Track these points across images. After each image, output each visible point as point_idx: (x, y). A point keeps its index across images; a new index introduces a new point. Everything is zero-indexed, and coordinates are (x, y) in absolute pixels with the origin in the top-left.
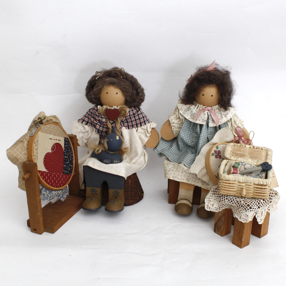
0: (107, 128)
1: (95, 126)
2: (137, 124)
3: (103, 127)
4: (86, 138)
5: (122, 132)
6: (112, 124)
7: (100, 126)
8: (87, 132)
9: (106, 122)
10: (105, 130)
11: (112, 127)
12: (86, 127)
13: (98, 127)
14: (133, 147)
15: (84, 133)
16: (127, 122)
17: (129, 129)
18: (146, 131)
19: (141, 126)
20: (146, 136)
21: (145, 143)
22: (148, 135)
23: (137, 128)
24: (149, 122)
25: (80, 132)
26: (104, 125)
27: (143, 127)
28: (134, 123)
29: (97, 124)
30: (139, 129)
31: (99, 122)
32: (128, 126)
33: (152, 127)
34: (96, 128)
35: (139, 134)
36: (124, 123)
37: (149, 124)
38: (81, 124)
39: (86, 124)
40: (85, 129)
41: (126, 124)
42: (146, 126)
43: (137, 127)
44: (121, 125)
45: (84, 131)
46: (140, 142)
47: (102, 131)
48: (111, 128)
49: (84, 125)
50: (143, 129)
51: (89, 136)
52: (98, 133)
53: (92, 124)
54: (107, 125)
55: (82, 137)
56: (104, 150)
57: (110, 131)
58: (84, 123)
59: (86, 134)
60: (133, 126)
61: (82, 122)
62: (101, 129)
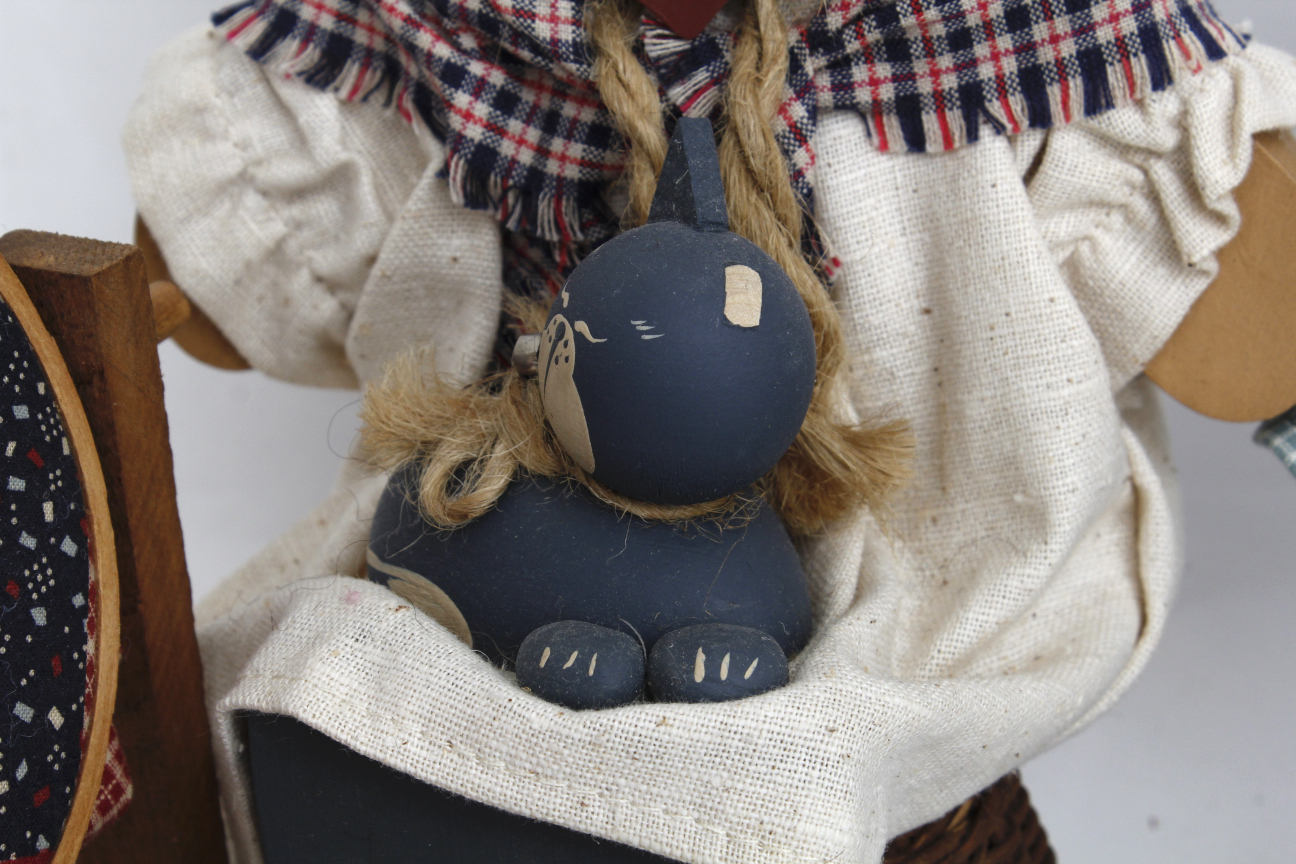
0: (605, 134)
1: (431, 110)
2: (1032, 82)
3: (550, 123)
4: (328, 260)
5: (809, 197)
6: (668, 73)
7: (505, 103)
8: (338, 179)
9: (586, 51)
10: (569, 158)
11: (673, 118)
12: (322, 110)
13: (472, 116)
14: (976, 408)
15: (297, 193)
16: (897, 49)
17: (916, 142)
18: (1165, 176)
19: (1097, 100)
20: (1171, 251)
21: (1142, 350)
22: (1202, 240)
23: (1031, 142)
24: (1215, 52)
25: (244, 179)
26: (561, 91)
27: (1122, 119)
28: (994, 60)
29: (454, 75)
30: (1070, 145)
31: (486, 53)
32: (909, 110)
33: (1255, 119)
34: (440, 132)
35: (1066, 225)
36: (840, 66)
37: (1217, 79)
38: (245, 73)
39: (320, 77)
40: (301, 140)
41: (874, 80)
42: (1165, 105)
43: (1040, 118)
44: (803, 89)
45: (290, 170)
46: (1084, 341)
47: (534, 181)
48: (651, 132)
49: (298, 96)
50: (1123, 149)
51: (361, 242)
52: (476, 198)
53: (392, 72)
54: (590, 94)
55: (276, 254)
56: (537, 461)
57: (644, 185)
58: (290, 55)
59: (324, 208)
60: (972, 100)
61: (260, 52)
62: (519, 144)
